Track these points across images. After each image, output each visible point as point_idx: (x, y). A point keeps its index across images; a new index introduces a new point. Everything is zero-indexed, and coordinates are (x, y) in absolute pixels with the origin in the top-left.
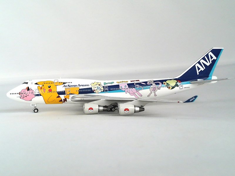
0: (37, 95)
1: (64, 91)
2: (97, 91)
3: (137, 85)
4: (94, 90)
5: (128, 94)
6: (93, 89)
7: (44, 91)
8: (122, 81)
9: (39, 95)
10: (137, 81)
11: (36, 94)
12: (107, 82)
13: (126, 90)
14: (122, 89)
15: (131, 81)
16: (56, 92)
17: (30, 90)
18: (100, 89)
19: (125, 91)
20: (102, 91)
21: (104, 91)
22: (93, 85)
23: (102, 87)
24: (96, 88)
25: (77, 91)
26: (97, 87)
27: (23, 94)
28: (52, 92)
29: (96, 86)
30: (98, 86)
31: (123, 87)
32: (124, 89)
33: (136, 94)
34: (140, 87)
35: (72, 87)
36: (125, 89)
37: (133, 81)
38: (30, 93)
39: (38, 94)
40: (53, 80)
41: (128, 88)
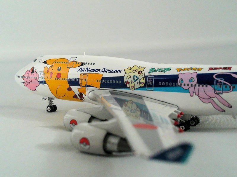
0: (42, 82)
1: (79, 79)
2: (133, 85)
3: (219, 80)
4: (128, 82)
5: (196, 97)
6: (125, 80)
7: (51, 76)
8: (189, 66)
9: (44, 82)
10: (225, 68)
11: (40, 80)
12: (157, 66)
13: (192, 89)
14: (183, 86)
15: (211, 69)
16: (66, 79)
17: (35, 72)
18: (138, 81)
19: (188, 91)
20: (142, 85)
21: (145, 86)
22: (127, 71)
23: (143, 76)
24: (132, 79)
25: (99, 81)
26: (134, 76)
27: (27, 78)
28: (61, 79)
29: (132, 75)
30: (137, 74)
31: (186, 81)
32: (186, 85)
33: (215, 99)
34: (224, 84)
35: (91, 72)
36: (190, 86)
37: (216, 69)
38: (34, 78)
39: (43, 80)
40: (68, 57)
41: (197, 85)
